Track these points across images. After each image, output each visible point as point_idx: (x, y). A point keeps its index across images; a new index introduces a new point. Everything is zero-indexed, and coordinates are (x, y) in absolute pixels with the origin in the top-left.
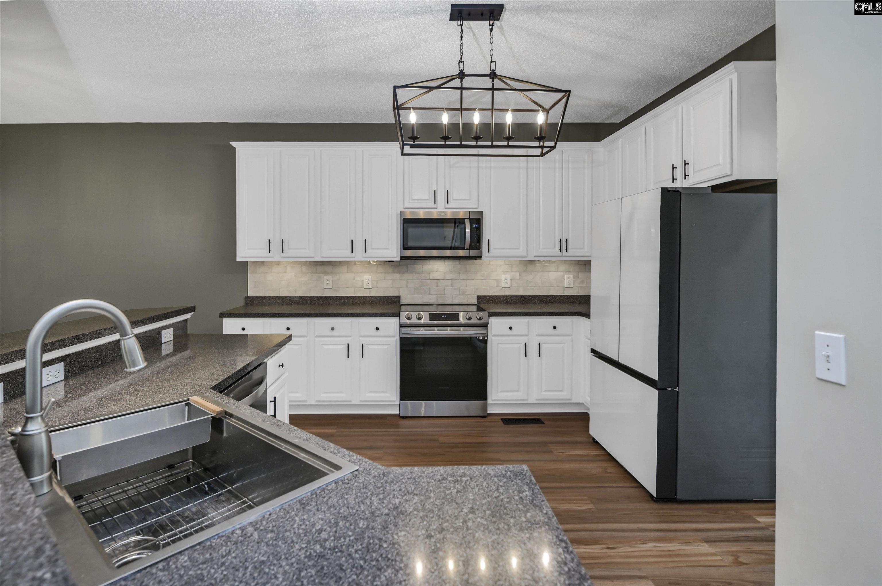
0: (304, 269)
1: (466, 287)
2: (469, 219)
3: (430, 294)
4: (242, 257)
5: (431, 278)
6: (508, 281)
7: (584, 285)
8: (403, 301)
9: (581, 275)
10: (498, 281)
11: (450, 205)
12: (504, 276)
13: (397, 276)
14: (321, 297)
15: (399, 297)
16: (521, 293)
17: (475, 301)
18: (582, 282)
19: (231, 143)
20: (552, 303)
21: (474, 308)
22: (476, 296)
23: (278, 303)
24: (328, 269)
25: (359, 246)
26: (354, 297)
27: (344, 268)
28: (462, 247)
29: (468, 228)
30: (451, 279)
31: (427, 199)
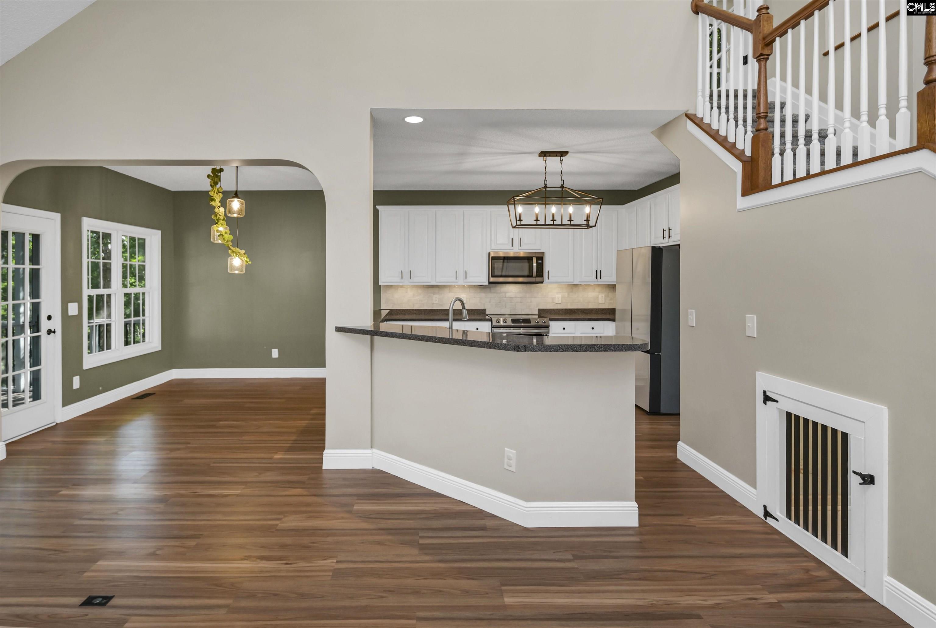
0: (420, 291)
1: (531, 303)
2: (536, 257)
3: (506, 308)
4: (383, 282)
5: (507, 297)
6: (560, 299)
7: (612, 302)
8: (487, 313)
9: (610, 294)
10: (553, 299)
11: (522, 247)
12: (557, 296)
13: (483, 295)
14: (431, 310)
15: (485, 310)
16: (569, 307)
17: (537, 313)
18: (611, 299)
20: (590, 314)
21: (537, 317)
22: (537, 309)
23: (402, 313)
24: (436, 290)
25: (461, 275)
27: (447, 290)
28: (530, 276)
29: (535, 263)
30: (521, 298)
31: (507, 244)
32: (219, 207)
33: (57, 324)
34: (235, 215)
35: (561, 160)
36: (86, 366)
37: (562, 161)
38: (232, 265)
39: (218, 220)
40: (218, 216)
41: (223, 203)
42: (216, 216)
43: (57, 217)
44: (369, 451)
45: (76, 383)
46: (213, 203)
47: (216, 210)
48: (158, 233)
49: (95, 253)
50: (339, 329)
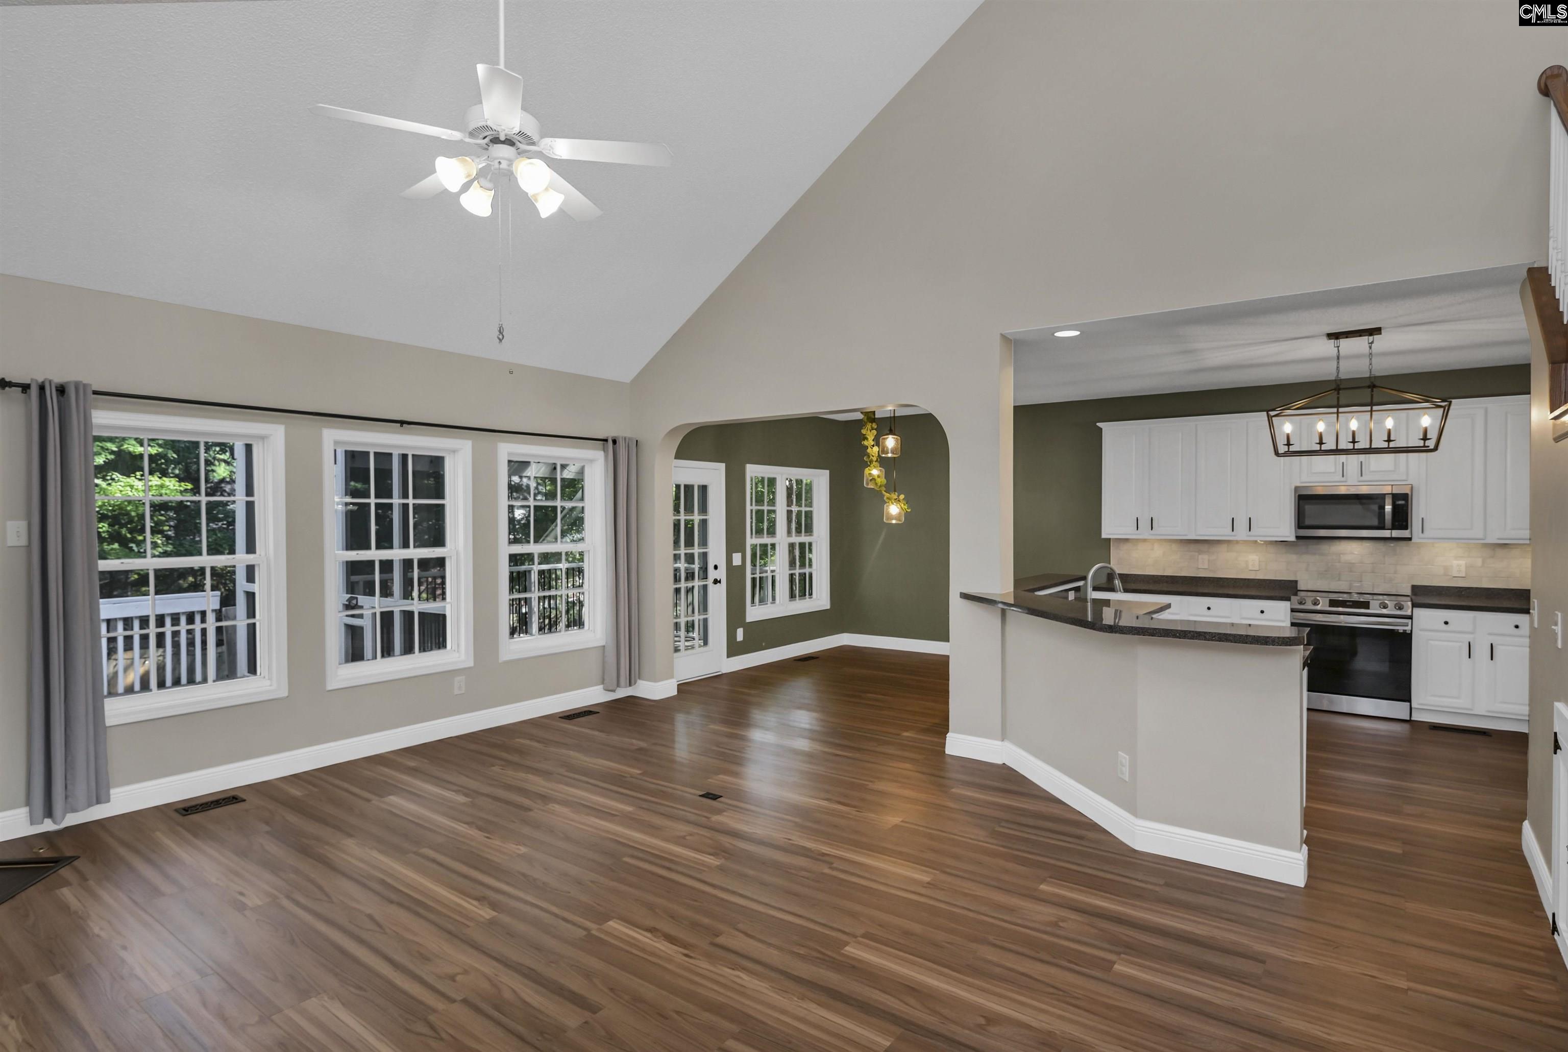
0: (1174, 547)
1: (1394, 574)
2: (1392, 494)
3: (1339, 580)
4: (1107, 534)
5: (1342, 560)
6: (1463, 569)
8: (1301, 586)
10: (1446, 568)
11: (1363, 479)
12: (1455, 563)
13: (1293, 557)
14: (1194, 577)
15: (1296, 582)
16: (1485, 585)
17: (1409, 592)
19: (1098, 424)
22: (1410, 585)
23: (1144, 580)
24: (1204, 547)
25: (1241, 524)
26: (1236, 579)
27: (1224, 547)
28: (1381, 527)
29: (1388, 505)
30: (1372, 564)
31: (1334, 473)
32: (873, 446)
33: (722, 574)
34: (890, 455)
35: (1370, 342)
36: (750, 618)
37: (1372, 343)
38: (888, 513)
39: (871, 461)
40: (871, 457)
41: (877, 442)
42: (869, 457)
43: (722, 466)
44: (999, 743)
45: (740, 634)
46: (865, 443)
47: (869, 450)
48: (826, 473)
49: (759, 500)
50: (965, 596)
